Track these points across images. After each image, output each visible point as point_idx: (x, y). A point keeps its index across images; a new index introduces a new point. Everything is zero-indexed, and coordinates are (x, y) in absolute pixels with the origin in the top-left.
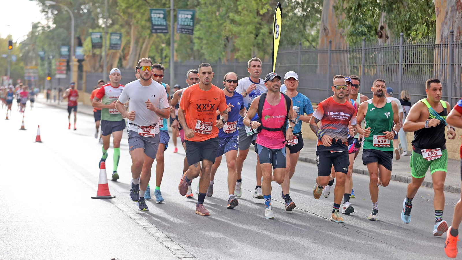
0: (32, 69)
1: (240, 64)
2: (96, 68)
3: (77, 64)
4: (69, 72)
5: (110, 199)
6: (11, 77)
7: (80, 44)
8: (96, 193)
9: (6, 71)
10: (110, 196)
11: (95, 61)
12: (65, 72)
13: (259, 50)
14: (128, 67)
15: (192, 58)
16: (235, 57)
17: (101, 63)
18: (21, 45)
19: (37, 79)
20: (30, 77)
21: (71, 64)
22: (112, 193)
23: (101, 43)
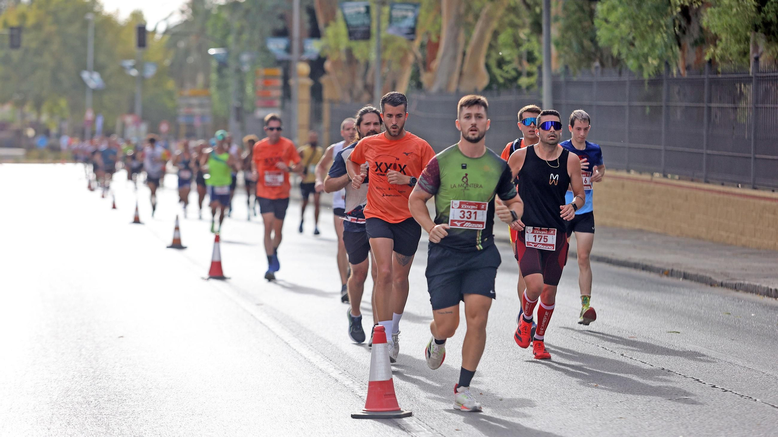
0: (195, 96)
1: (720, 76)
2: (355, 93)
3: (309, 82)
4: (287, 104)
5: (398, 421)
6: (144, 118)
7: (315, 33)
8: (364, 404)
9: (132, 100)
10: (399, 410)
11: (353, 75)
12: (278, 103)
13: (769, 41)
14: (434, 89)
15: (597, 64)
16: (707, 58)
17: (369, 80)
18: (167, 37)
19: (209, 121)
20: (190, 116)
21: (292, 82)
22: (404, 406)
23: (369, 27)
